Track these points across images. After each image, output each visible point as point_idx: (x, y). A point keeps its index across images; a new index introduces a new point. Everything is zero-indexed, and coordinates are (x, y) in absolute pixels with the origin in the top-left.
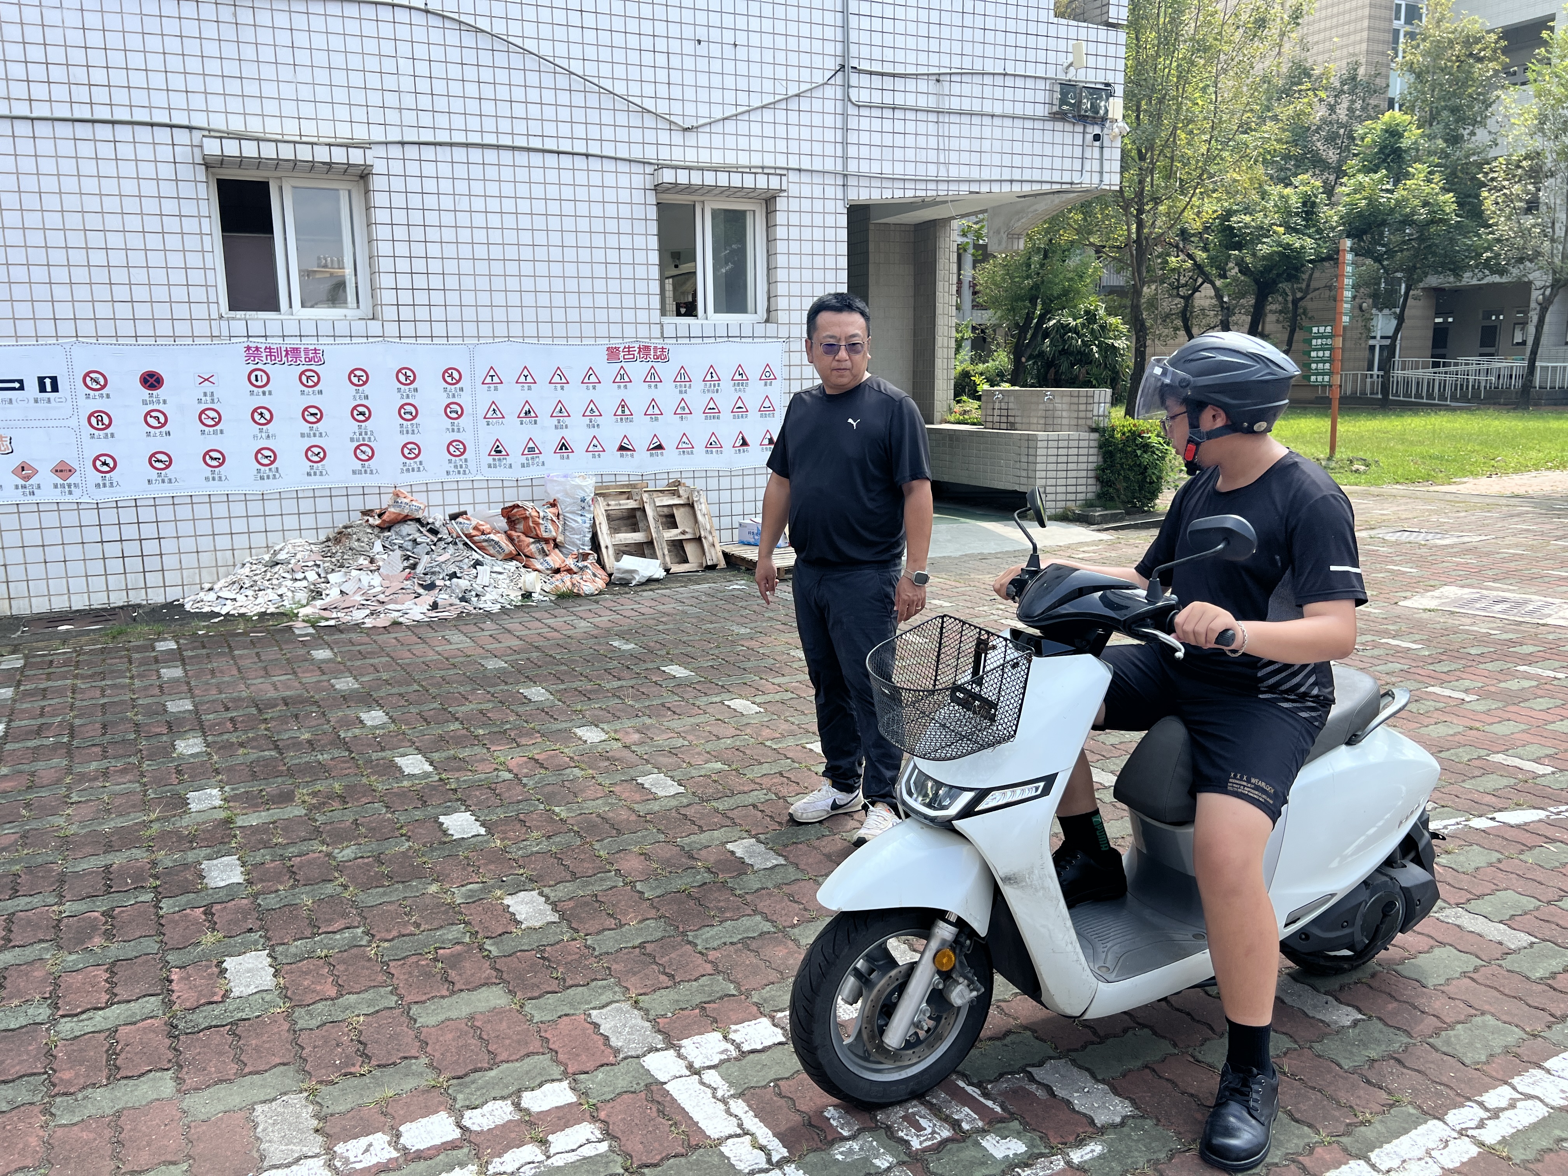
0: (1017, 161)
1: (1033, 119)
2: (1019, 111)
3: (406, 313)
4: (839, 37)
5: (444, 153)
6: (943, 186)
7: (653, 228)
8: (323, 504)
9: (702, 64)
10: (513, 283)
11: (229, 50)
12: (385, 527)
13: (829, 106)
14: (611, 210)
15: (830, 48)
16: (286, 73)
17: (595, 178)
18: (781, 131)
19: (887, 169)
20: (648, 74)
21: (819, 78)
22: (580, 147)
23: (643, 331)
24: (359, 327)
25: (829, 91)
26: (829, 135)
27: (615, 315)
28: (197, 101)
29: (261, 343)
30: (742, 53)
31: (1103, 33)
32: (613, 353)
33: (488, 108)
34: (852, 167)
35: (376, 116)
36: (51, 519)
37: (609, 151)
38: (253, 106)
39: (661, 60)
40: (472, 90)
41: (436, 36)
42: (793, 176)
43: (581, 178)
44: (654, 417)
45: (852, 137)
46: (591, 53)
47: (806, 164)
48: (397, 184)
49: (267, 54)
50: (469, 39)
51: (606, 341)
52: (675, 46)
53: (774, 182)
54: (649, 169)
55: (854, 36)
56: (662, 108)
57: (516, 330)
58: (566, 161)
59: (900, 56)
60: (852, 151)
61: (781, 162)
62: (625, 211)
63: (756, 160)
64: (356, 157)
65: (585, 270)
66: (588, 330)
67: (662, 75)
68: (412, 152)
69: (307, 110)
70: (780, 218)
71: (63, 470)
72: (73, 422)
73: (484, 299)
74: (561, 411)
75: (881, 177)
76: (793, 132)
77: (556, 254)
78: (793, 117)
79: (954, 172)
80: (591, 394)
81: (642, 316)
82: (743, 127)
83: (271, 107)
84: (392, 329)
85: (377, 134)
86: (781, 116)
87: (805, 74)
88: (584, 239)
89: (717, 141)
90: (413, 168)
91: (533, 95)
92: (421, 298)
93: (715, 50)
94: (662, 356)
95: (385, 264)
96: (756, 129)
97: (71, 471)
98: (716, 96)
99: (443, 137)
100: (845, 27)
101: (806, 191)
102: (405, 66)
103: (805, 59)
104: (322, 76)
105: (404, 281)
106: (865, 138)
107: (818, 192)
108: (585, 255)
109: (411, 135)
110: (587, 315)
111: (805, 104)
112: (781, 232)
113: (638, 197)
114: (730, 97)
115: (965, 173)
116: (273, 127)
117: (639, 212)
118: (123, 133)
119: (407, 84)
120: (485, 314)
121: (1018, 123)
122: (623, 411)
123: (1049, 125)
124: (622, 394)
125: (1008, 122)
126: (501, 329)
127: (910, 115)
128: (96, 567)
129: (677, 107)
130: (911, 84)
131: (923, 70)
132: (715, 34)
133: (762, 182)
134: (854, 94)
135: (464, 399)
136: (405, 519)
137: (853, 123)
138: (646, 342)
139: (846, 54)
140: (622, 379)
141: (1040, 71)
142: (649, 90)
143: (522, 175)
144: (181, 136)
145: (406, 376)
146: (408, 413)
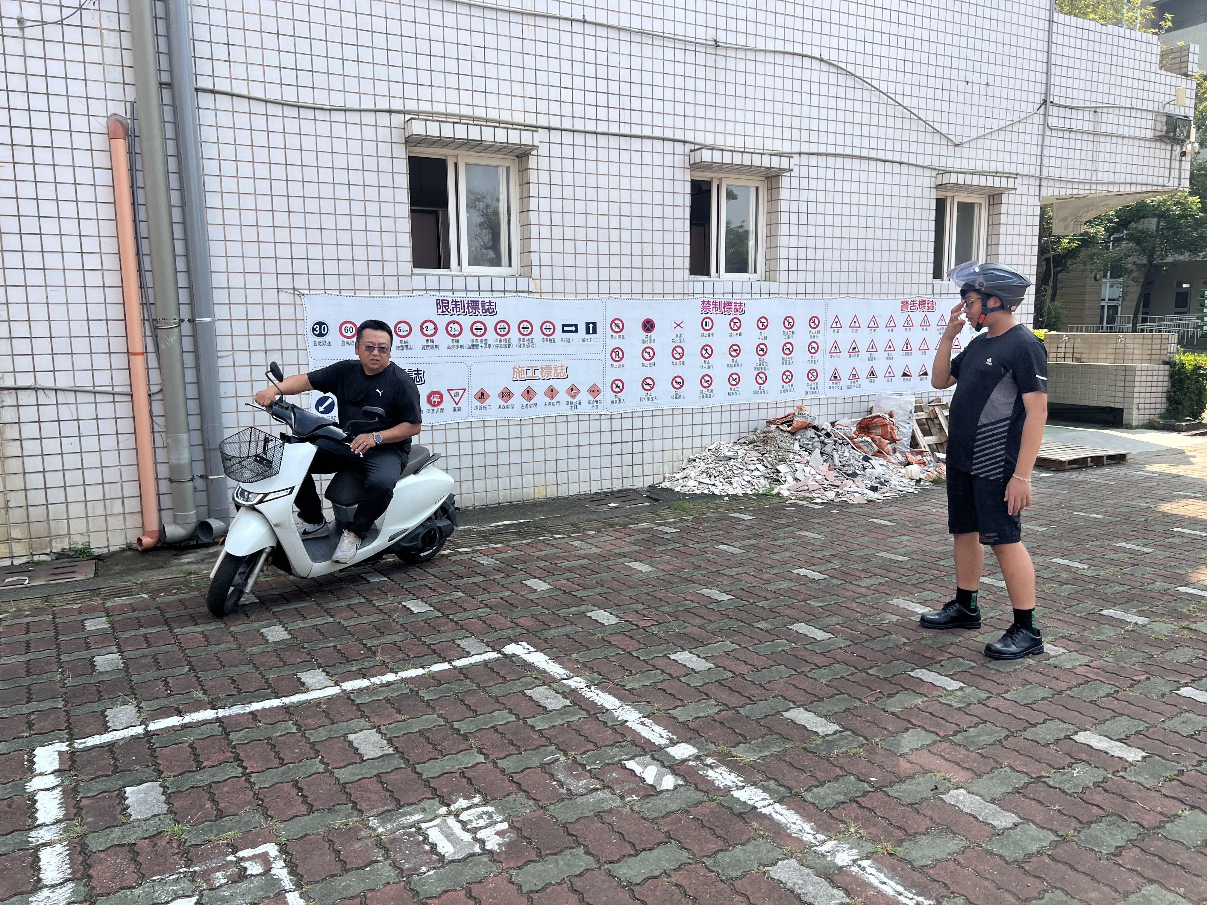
0: (1135, 169)
1: (1145, 139)
2: (1137, 134)
3: (793, 276)
4: (1044, 81)
5: (822, 161)
6: (1093, 187)
7: (932, 215)
8: (735, 416)
9: (968, 99)
11: (711, 87)
13: (1036, 129)
15: (1039, 88)
16: (740, 103)
17: (904, 180)
21: (1031, 109)
22: (897, 157)
23: (922, 290)
25: (1036, 119)
26: (1034, 150)
27: (909, 279)
28: (690, 123)
29: (710, 298)
30: (990, 91)
31: (1185, 82)
32: (905, 305)
34: (1045, 173)
35: (787, 134)
36: (584, 427)
37: (913, 160)
38: (720, 127)
39: (946, 95)
41: (825, 78)
43: (896, 179)
44: (924, 352)
45: (1046, 151)
47: (1020, 170)
49: (731, 90)
50: (843, 80)
51: (901, 297)
52: (954, 86)
53: (1004, 183)
54: (934, 173)
55: (1052, 80)
56: (945, 129)
57: (852, 288)
58: (889, 167)
59: (1076, 94)
60: (1046, 162)
61: (1007, 168)
62: (918, 203)
63: (993, 167)
64: (776, 164)
65: (893, 245)
66: (892, 288)
67: (946, 106)
68: (805, 160)
69: (749, 130)
70: (1004, 208)
71: (594, 391)
72: (602, 356)
73: (836, 266)
74: (872, 348)
75: (1060, 180)
76: (1014, 148)
78: (1015, 137)
79: (1099, 177)
80: (890, 335)
81: (924, 279)
82: (987, 144)
83: (730, 127)
84: (784, 288)
85: (786, 146)
86: (1008, 137)
87: (1023, 107)
89: (973, 153)
90: (804, 172)
91: (874, 120)
92: (802, 265)
93: (976, 89)
94: (932, 308)
96: (994, 145)
97: (599, 391)
98: (974, 121)
99: (822, 149)
100: (1048, 74)
102: (805, 99)
103: (1024, 96)
104: (760, 106)
105: (793, 253)
106: (1053, 152)
107: (1026, 190)
109: (805, 148)
110: (893, 278)
111: (1022, 127)
112: (1003, 219)
113: (926, 193)
114: (981, 122)
115: (1105, 178)
116: (730, 142)
117: (927, 204)
118: (647, 144)
120: (836, 277)
121: (1137, 142)
122: (907, 348)
123: (1153, 145)
124: (907, 335)
125: (1131, 142)
126: (844, 288)
127: (1079, 136)
128: (606, 461)
129: (952, 129)
130: (1081, 115)
131: (1087, 104)
132: (977, 78)
134: (1049, 121)
135: (819, 340)
137: (1047, 142)
138: (923, 297)
139: (1047, 92)
140: (908, 325)
141: (1151, 106)
142: (938, 116)
144: (679, 147)
145: (789, 323)
146: (788, 349)
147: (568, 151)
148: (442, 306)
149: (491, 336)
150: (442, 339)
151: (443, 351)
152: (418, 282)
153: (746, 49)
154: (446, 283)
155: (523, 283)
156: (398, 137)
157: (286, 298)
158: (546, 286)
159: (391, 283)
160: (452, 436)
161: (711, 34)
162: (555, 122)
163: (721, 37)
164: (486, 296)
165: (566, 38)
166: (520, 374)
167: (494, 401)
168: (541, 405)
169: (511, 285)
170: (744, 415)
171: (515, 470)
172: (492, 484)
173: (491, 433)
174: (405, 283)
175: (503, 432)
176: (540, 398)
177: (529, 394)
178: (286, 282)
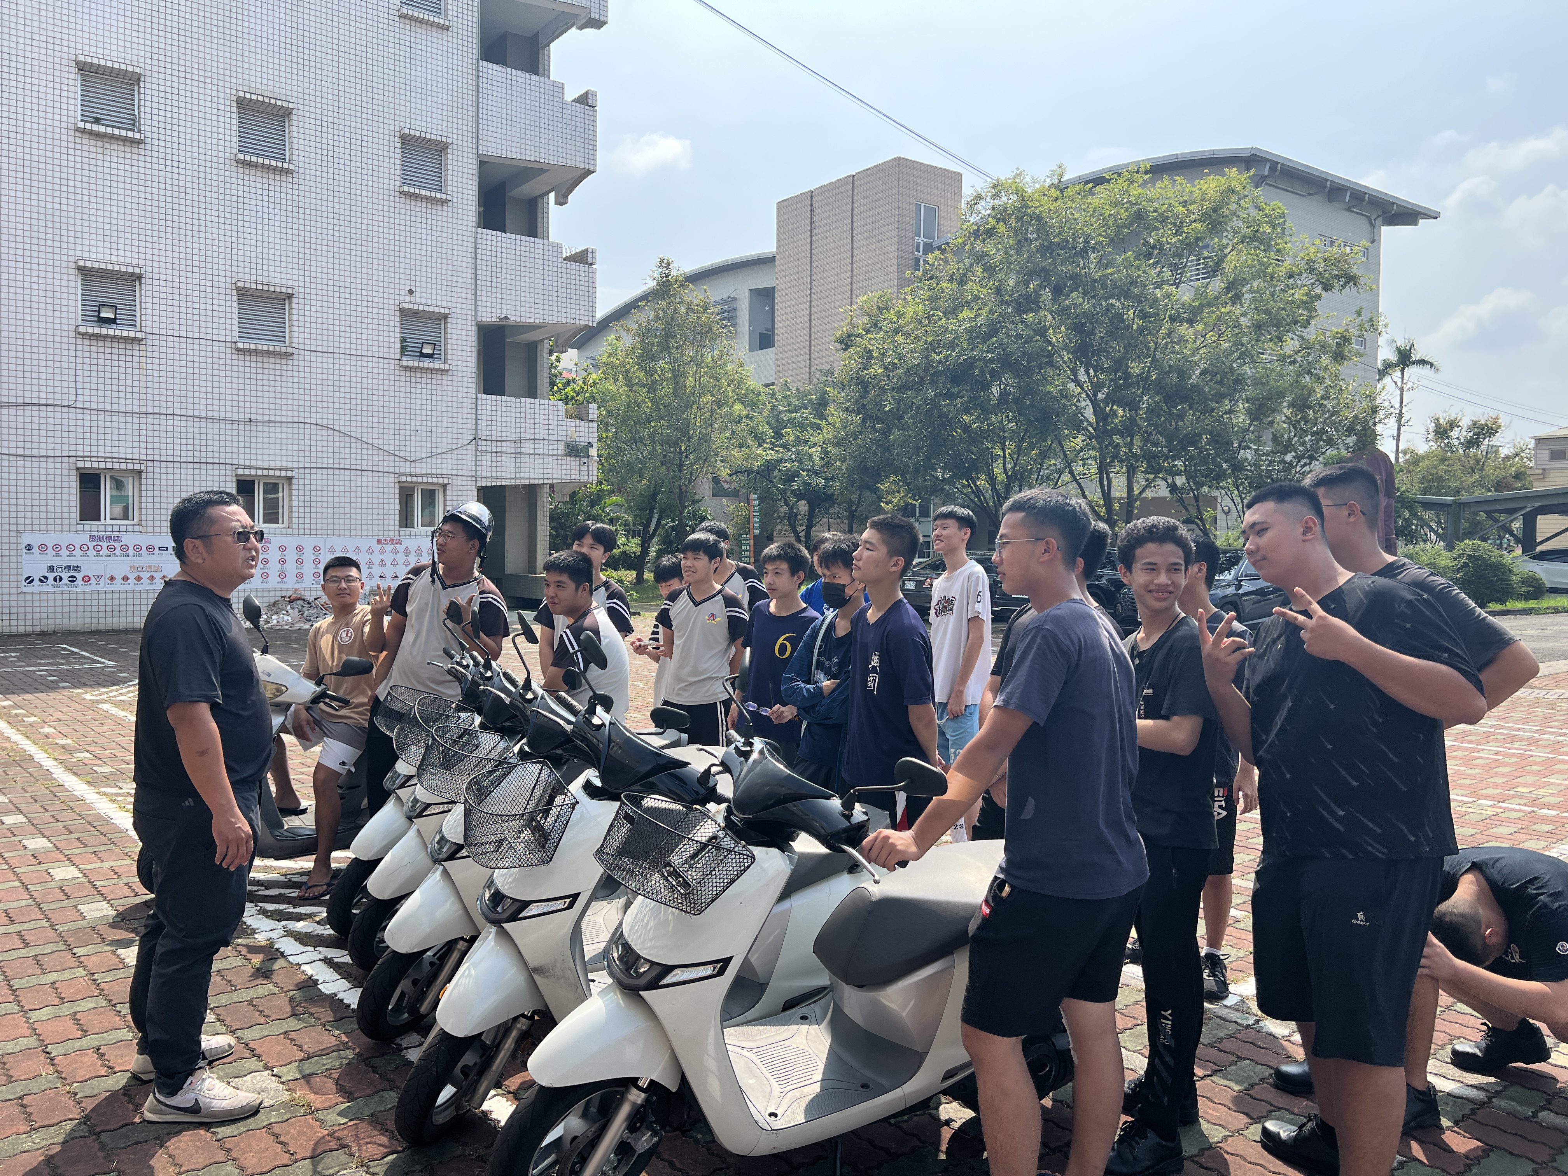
0: (550, 471)
1: (557, 456)
2: (551, 452)
3: (301, 526)
4: (474, 428)
5: (319, 471)
6: (518, 481)
7: (397, 496)
8: (266, 594)
9: (418, 439)
10: (342, 516)
11: (247, 439)
12: (290, 602)
13: (470, 452)
14: (381, 490)
15: (470, 432)
16: (266, 446)
17: (375, 479)
18: (450, 461)
19: (494, 475)
20: (397, 443)
21: (465, 442)
22: (370, 468)
23: (392, 533)
24: (284, 531)
25: (469, 447)
26: (469, 463)
27: (381, 528)
28: (235, 456)
30: (434, 434)
31: (586, 424)
32: (379, 541)
33: (336, 455)
34: (479, 474)
35: (296, 459)
37: (381, 469)
38: (253, 457)
39: (402, 438)
40: (331, 450)
41: (319, 432)
42: (454, 478)
43: (370, 479)
44: (395, 566)
45: (479, 463)
46: (375, 436)
47: (459, 473)
48: (302, 482)
49: (260, 440)
50: (331, 433)
51: (377, 538)
52: (408, 433)
53: (446, 481)
54: (397, 476)
55: (479, 427)
56: (402, 454)
57: (342, 532)
58: (364, 473)
59: (499, 434)
60: (479, 468)
61: (449, 472)
62: (386, 490)
63: (439, 472)
64: (289, 474)
65: (370, 511)
66: (370, 533)
67: (402, 443)
68: (308, 471)
69: (272, 458)
70: (449, 493)
73: (331, 521)
75: (489, 477)
76: (455, 462)
77: (359, 505)
78: (454, 456)
79: (522, 476)
80: (370, 556)
81: (392, 528)
82: (434, 460)
83: (260, 457)
84: (296, 532)
85: (296, 465)
86: (450, 456)
87: (460, 441)
88: (370, 500)
89: (424, 465)
90: (308, 476)
91: (353, 451)
92: (308, 521)
93: (424, 434)
94: (399, 542)
95: (296, 509)
96: (439, 461)
98: (424, 450)
99: (319, 465)
100: (476, 424)
101: (460, 483)
102: (307, 442)
103: (460, 436)
104: (278, 446)
105: (302, 515)
106: (484, 463)
107: (464, 483)
108: (370, 506)
109: (307, 465)
110: (370, 527)
111: (459, 451)
112: (449, 498)
113: (392, 485)
114: (429, 450)
115: (527, 476)
116: (260, 464)
117: (392, 491)
118: (210, 466)
119: (307, 448)
120: (331, 527)
121: (551, 457)
122: (382, 563)
123: (564, 458)
124: (382, 556)
125: (546, 457)
126: (336, 532)
127: (504, 455)
129: (408, 454)
130: (504, 444)
131: (508, 438)
132: (424, 428)
133: (441, 480)
134: (480, 448)
135: (321, 557)
136: (298, 599)
137: (479, 458)
138: (393, 537)
139: (477, 434)
140: (383, 551)
141: (560, 438)
142: (397, 448)
143: (347, 478)
144: (229, 467)
145: (300, 549)
146: (299, 562)
147: (163, 470)
148: (92, 538)
149: (118, 552)
150: (91, 552)
151: (92, 558)
152: (80, 527)
153: (269, 422)
154: (95, 528)
155: (137, 528)
156: (72, 466)
157: (13, 534)
158: (150, 529)
159: (66, 528)
160: (95, 596)
161: (247, 416)
162: (157, 458)
163: (254, 417)
164: (116, 534)
165: (163, 422)
166: (133, 569)
167: (119, 581)
168: (145, 584)
169: (130, 528)
170: (272, 594)
171: (129, 614)
172: (116, 620)
173: (116, 596)
174: (73, 528)
175: (123, 596)
176: (145, 580)
177: (139, 578)
178: (13, 527)
